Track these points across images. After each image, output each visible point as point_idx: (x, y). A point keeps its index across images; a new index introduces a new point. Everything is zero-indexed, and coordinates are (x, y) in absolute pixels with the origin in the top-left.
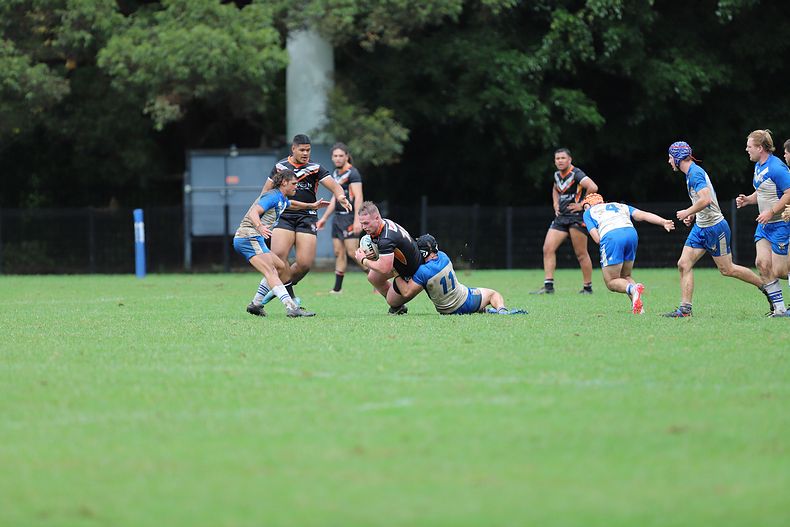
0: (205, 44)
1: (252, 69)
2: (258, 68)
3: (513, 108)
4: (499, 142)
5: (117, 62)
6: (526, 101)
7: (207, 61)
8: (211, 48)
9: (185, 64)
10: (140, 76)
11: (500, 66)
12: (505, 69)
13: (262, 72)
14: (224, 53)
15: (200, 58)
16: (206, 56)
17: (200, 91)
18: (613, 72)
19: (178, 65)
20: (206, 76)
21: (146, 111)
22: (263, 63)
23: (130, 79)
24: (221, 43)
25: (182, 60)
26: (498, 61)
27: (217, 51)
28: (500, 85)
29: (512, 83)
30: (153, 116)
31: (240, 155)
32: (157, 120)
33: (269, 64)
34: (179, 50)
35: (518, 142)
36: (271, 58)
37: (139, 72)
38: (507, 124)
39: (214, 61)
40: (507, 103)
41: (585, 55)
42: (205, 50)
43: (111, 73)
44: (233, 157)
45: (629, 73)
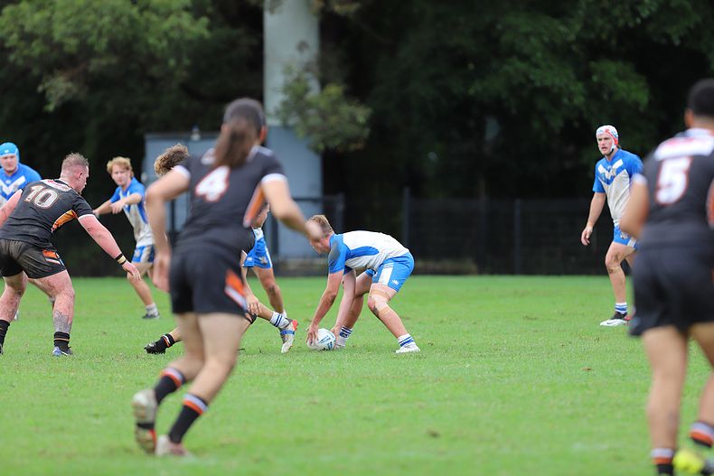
0: (95, 11)
1: (152, 40)
2: (160, 40)
3: (538, 84)
4: (536, 125)
5: (11, 33)
6: (556, 77)
7: (95, 32)
8: (101, 16)
9: (75, 35)
10: (37, 48)
11: (527, 35)
12: (533, 40)
13: (165, 43)
14: (117, 21)
15: (87, 27)
16: (95, 26)
17: (95, 65)
18: (664, 41)
19: (65, 35)
20: (96, 48)
21: (40, 89)
22: (166, 34)
23: (26, 52)
24: (113, 10)
25: (70, 30)
26: (525, 29)
27: (106, 19)
28: (525, 58)
29: (539, 55)
30: (47, 94)
31: (203, 138)
32: (51, 99)
33: (175, 35)
34: (69, 17)
35: (557, 123)
36: (179, 27)
37: (34, 44)
38: (541, 103)
39: (104, 31)
40: (532, 77)
41: (621, 22)
42: (92, 17)
43: (7, 45)
44: (195, 142)
45: (677, 42)
